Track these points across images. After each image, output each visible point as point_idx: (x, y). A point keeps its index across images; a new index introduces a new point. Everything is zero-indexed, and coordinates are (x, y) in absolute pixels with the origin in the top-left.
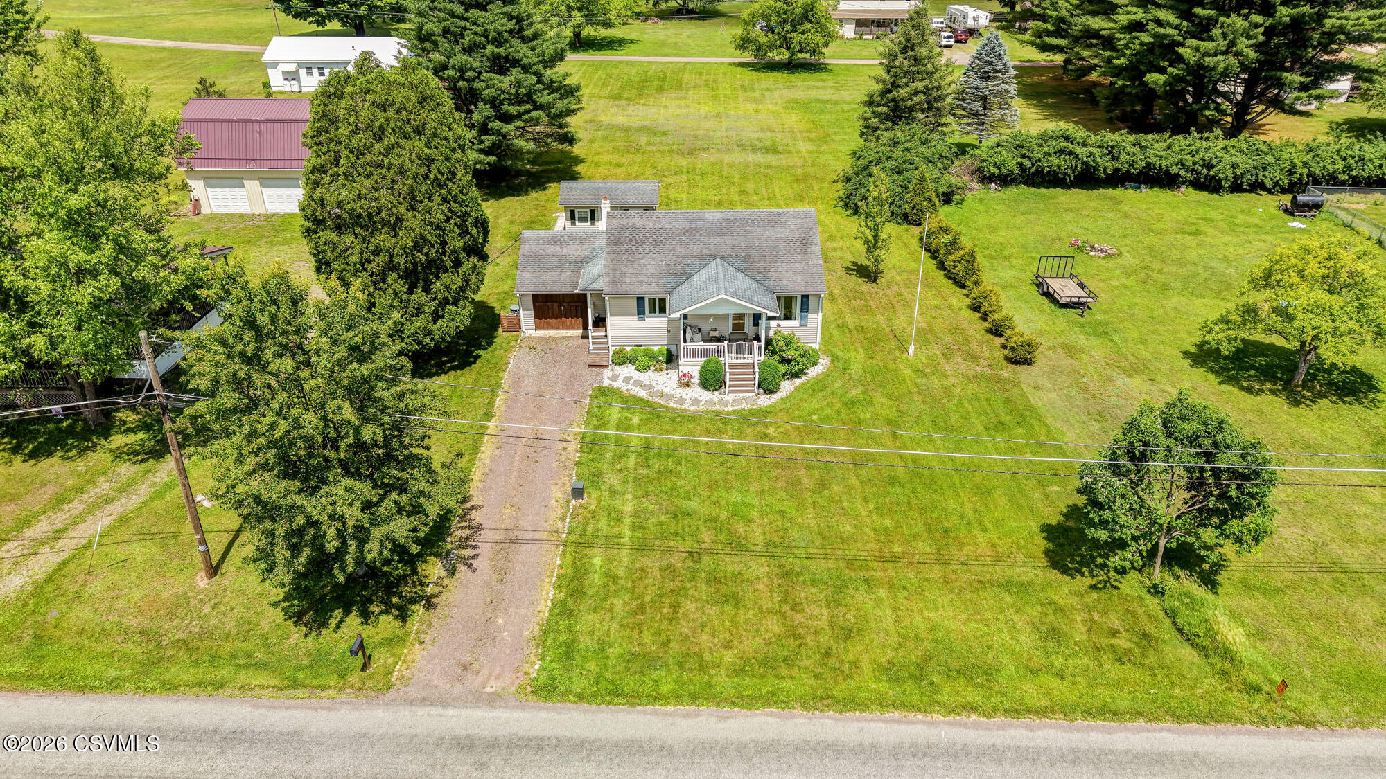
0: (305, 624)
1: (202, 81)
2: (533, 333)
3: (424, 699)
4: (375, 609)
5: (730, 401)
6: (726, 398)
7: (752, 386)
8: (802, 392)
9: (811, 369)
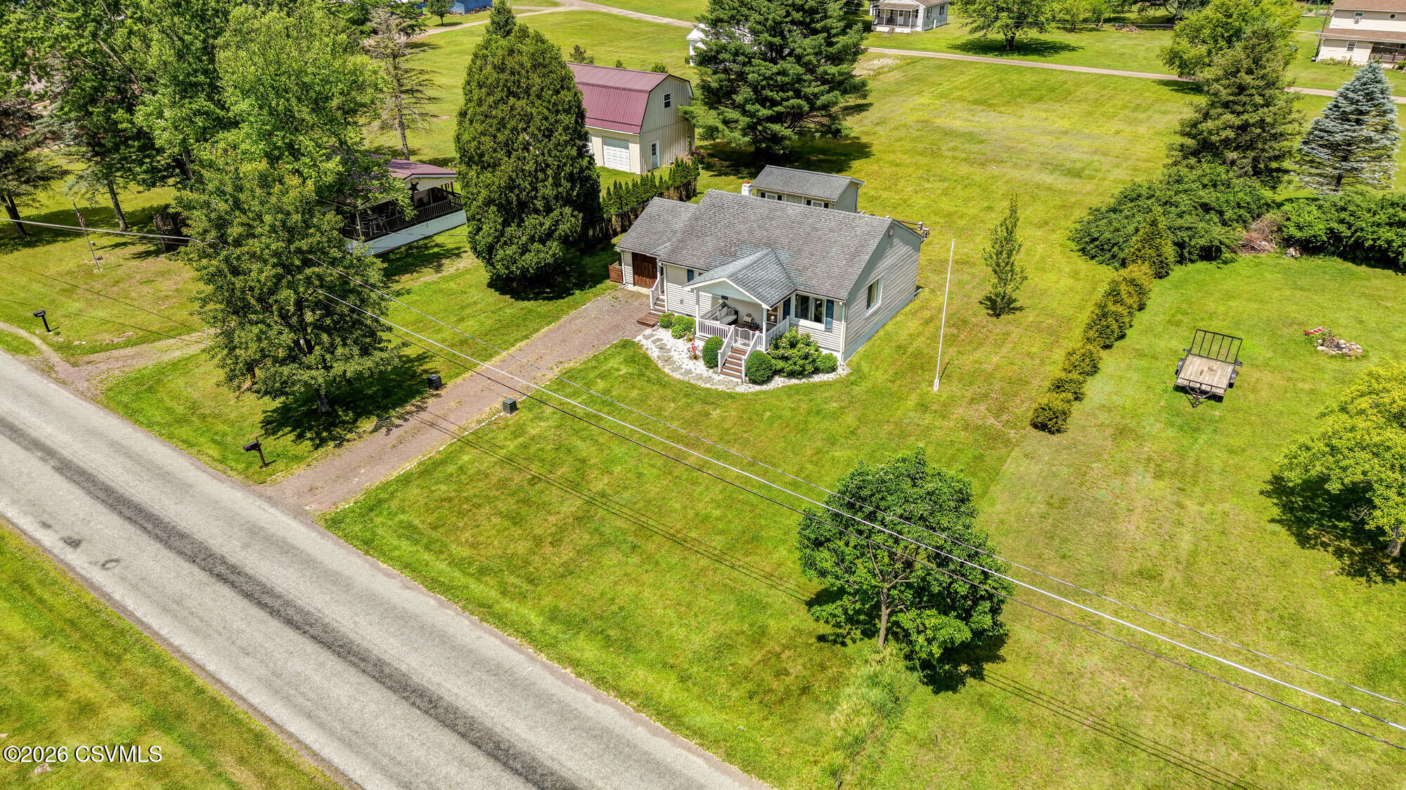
0: (266, 429)
1: (577, 48)
2: (631, 287)
3: (270, 498)
4: (308, 435)
5: (717, 381)
6: (715, 376)
7: (740, 371)
8: (798, 392)
9: (821, 375)
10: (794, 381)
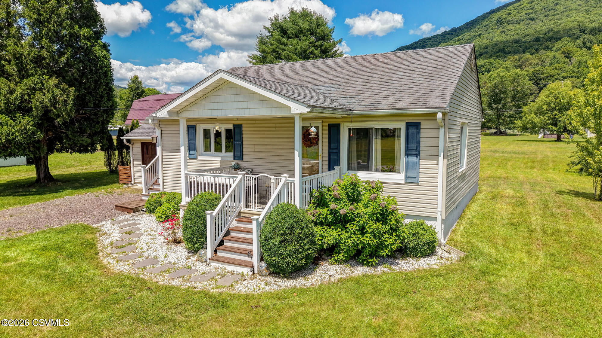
2: (139, 186)
6: (201, 267)
7: (250, 254)
8: (377, 290)
9: (411, 260)
10: (360, 270)
